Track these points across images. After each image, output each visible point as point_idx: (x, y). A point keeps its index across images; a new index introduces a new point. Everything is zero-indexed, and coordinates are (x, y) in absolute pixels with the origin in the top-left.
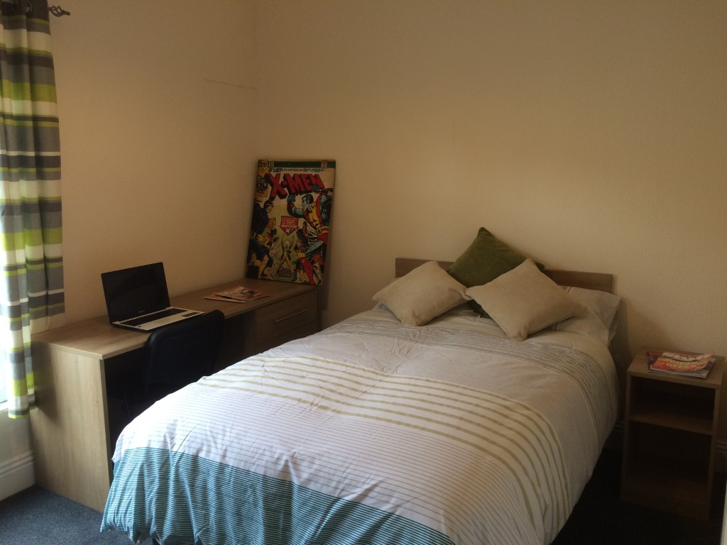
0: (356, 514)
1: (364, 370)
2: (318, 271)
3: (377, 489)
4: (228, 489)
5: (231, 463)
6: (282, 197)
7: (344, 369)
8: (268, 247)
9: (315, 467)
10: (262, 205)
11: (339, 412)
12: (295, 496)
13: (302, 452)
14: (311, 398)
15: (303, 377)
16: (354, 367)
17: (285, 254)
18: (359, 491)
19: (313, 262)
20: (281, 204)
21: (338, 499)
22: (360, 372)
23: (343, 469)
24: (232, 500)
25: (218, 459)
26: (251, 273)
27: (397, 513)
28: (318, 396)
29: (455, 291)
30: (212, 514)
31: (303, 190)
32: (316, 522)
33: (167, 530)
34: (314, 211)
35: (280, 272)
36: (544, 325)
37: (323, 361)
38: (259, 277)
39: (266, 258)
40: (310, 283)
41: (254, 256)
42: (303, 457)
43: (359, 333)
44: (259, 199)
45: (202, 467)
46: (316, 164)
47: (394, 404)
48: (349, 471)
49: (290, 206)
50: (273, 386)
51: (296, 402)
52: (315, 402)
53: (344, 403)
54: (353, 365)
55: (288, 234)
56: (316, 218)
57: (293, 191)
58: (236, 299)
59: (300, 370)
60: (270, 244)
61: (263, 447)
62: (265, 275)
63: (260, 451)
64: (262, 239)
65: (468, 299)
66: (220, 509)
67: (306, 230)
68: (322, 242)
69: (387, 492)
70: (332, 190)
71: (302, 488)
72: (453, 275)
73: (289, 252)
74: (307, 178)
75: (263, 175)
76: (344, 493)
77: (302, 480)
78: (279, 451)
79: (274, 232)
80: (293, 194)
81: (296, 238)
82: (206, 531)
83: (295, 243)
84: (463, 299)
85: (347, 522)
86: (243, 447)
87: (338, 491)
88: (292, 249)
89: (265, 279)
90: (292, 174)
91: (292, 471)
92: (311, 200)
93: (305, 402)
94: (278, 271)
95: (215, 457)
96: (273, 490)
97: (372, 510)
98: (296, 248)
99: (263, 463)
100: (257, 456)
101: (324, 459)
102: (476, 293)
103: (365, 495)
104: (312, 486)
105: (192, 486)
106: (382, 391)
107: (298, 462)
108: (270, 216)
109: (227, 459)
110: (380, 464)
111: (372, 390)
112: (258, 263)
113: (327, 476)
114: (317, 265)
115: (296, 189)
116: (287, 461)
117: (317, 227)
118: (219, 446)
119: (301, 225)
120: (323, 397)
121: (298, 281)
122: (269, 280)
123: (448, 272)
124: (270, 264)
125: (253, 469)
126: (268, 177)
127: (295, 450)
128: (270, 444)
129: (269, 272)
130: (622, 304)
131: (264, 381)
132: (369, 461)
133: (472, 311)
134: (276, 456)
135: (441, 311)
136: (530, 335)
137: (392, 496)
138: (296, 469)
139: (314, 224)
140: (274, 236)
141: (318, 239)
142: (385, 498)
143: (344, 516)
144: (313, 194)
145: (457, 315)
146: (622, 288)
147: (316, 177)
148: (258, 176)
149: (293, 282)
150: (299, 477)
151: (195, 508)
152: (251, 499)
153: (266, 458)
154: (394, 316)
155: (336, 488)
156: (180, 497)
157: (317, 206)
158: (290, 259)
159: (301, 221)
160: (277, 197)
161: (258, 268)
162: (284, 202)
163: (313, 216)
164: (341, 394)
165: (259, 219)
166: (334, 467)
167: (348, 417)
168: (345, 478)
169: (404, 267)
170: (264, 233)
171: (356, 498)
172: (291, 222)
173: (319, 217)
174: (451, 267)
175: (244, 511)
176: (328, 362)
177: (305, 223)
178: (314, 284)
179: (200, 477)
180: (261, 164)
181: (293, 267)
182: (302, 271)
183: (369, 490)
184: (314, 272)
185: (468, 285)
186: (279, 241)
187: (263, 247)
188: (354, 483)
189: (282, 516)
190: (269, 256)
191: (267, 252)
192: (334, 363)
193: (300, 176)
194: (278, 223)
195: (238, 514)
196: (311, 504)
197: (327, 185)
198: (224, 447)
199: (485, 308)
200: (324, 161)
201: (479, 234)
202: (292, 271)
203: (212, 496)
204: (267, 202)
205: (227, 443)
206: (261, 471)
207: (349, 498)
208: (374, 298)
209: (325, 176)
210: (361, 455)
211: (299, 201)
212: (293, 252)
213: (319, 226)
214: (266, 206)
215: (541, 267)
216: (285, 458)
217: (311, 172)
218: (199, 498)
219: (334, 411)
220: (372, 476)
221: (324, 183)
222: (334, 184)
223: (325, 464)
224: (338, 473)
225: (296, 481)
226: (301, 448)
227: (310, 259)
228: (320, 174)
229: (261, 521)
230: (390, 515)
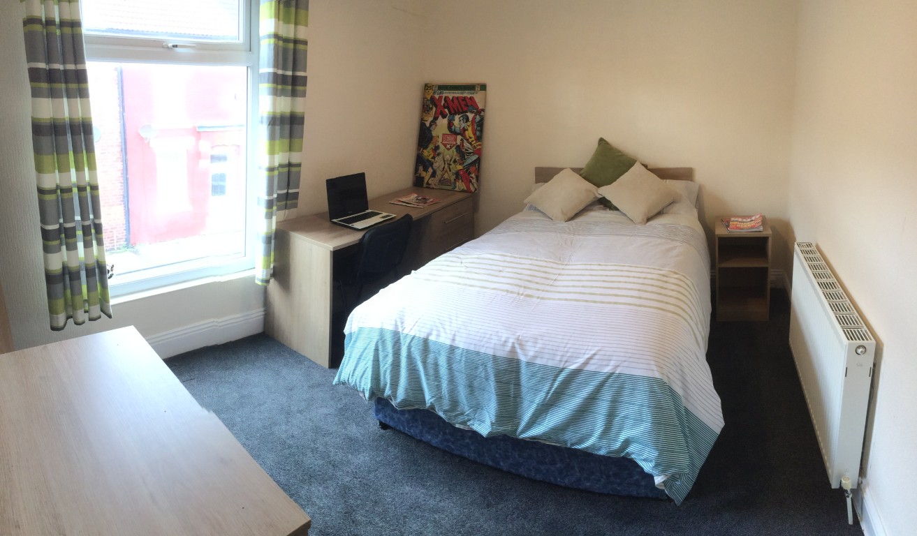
0: (580, 378)
1: (546, 261)
2: (474, 181)
3: (597, 357)
4: (460, 366)
5: (461, 346)
6: (444, 117)
7: (530, 262)
8: (433, 160)
9: (539, 346)
10: (428, 124)
11: (542, 298)
12: (524, 370)
13: (525, 335)
14: (516, 289)
15: (500, 271)
16: (537, 260)
17: (446, 166)
18: (581, 361)
19: (470, 173)
20: (442, 122)
21: (562, 370)
22: (544, 264)
23: (563, 345)
24: (464, 376)
25: (448, 342)
26: (418, 183)
27: (617, 372)
28: (521, 286)
29: (590, 191)
30: (445, 385)
31: (461, 111)
32: (546, 388)
33: (401, 394)
34: (470, 129)
35: (442, 181)
36: (656, 211)
37: (511, 257)
38: (425, 185)
39: (430, 170)
40: (468, 191)
41: (421, 168)
42: (527, 339)
43: (526, 231)
44: (425, 119)
45: (432, 347)
46: (471, 87)
47: (583, 287)
48: (569, 346)
49: (450, 125)
50: (479, 280)
51: (505, 293)
52: (521, 292)
53: (543, 291)
54: (535, 258)
55: (448, 149)
56: (472, 135)
57: (453, 112)
58: (412, 205)
59: (496, 265)
60: (434, 158)
61: (490, 333)
62: (430, 184)
63: (488, 336)
64: (427, 153)
65: (600, 197)
66: (452, 380)
67: (463, 146)
68: (477, 156)
69: (605, 358)
70: (483, 110)
71: (529, 364)
72: (586, 178)
73: (449, 165)
74: (463, 100)
75: (429, 98)
76: (567, 364)
77: (529, 357)
78: (505, 335)
79: (437, 148)
80: (453, 113)
81: (455, 153)
82: (440, 398)
83: (454, 157)
84: (596, 197)
85: (573, 386)
86: (471, 333)
87: (563, 363)
88: (452, 163)
89: (429, 188)
90: (451, 96)
91: (519, 351)
92: (467, 120)
93: (512, 292)
94: (440, 181)
95: (445, 340)
96: (503, 367)
97: (595, 373)
98: (455, 161)
99: (492, 345)
100: (485, 340)
101: (545, 338)
102: (606, 192)
103: (586, 363)
104: (538, 361)
105: (424, 363)
106: (568, 278)
107: (524, 343)
108: (434, 133)
109: (456, 342)
110: (594, 337)
111: (560, 278)
112: (424, 174)
113: (551, 352)
114: (473, 175)
115: (455, 111)
116: (513, 343)
117: (473, 143)
118: (448, 331)
119: (459, 142)
120: (525, 287)
121: (457, 189)
122: (433, 188)
123: (581, 175)
124: (434, 174)
125: (482, 351)
126: (432, 99)
127: (518, 334)
128: (496, 330)
129: (433, 182)
130: (700, 188)
131: (469, 275)
132: (584, 336)
133: (602, 206)
134: (503, 339)
135: (581, 208)
136: (649, 219)
137: (611, 360)
138: (522, 349)
139: (470, 140)
140: (438, 151)
141: (474, 153)
142: (605, 363)
143: (570, 381)
144: (469, 114)
145: (592, 210)
146: (699, 177)
147: (471, 99)
148: (424, 98)
149: (453, 190)
150: (526, 355)
151: (428, 379)
152: (483, 374)
153: (493, 341)
154: (544, 214)
155: (561, 361)
156: (413, 370)
157: (472, 125)
158: (450, 170)
159: (459, 137)
160: (440, 117)
161: (423, 178)
162: (445, 121)
163: (469, 133)
164: (537, 283)
165: (425, 136)
166: (556, 344)
167: (552, 301)
168: (567, 352)
169: (544, 175)
170: (429, 149)
171: (579, 367)
172: (451, 138)
173: (475, 134)
174: (582, 172)
175: (476, 384)
176: (515, 257)
177: (462, 140)
178: (471, 192)
179: (431, 356)
180: (427, 87)
181: (453, 178)
182: (460, 181)
183: (590, 358)
184: (471, 181)
185: (598, 185)
186: (441, 156)
187: (428, 160)
188: (575, 355)
189: (512, 387)
190: (433, 169)
191: (431, 164)
192: (520, 258)
193: (457, 98)
194: (440, 140)
195: (471, 387)
196: (539, 375)
197: (480, 107)
198: (453, 333)
199: (615, 203)
200: (478, 84)
201: (599, 144)
202: (453, 181)
203: (443, 371)
204: (432, 122)
205: (455, 329)
206: (491, 352)
207: (574, 367)
208: (526, 201)
209: (478, 97)
210: (576, 332)
211: (457, 120)
212: (453, 166)
213: (474, 142)
214: (431, 125)
215: (646, 166)
216: (511, 341)
217: (467, 94)
218: (431, 372)
219: (538, 298)
220: (590, 348)
221: (479, 105)
222: (485, 106)
223: (547, 343)
224: (561, 349)
225: (523, 358)
226: (523, 332)
227: (467, 171)
228: (474, 96)
229: (493, 391)
230: (612, 374)
